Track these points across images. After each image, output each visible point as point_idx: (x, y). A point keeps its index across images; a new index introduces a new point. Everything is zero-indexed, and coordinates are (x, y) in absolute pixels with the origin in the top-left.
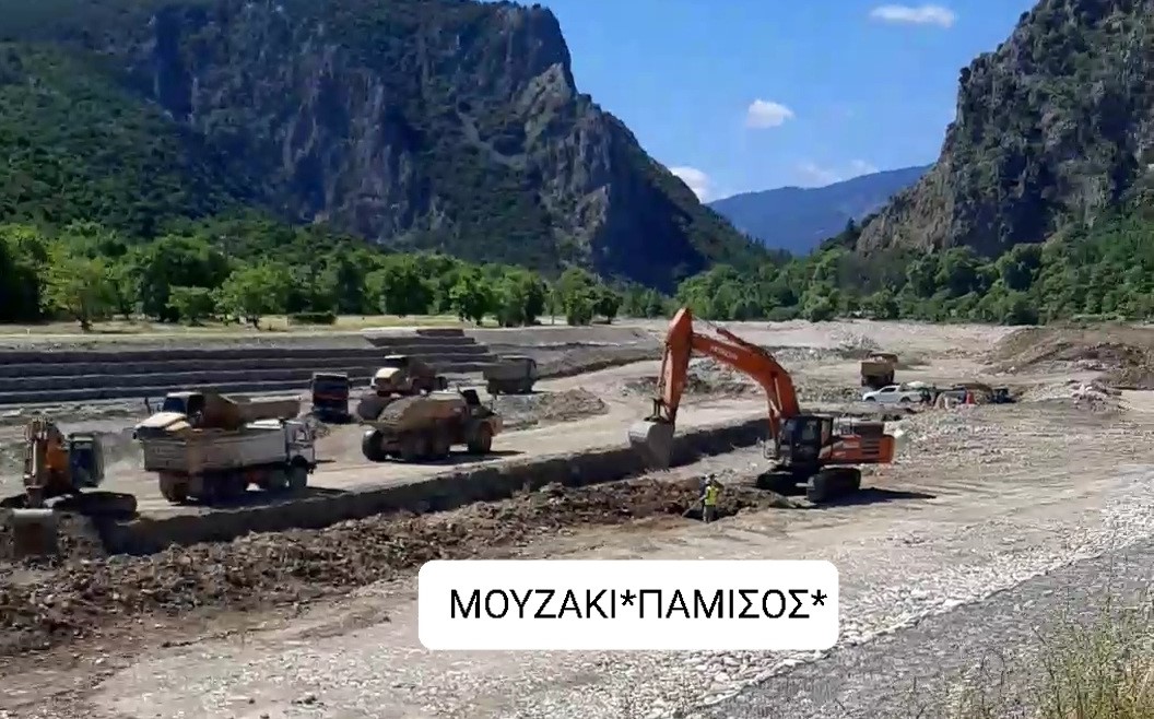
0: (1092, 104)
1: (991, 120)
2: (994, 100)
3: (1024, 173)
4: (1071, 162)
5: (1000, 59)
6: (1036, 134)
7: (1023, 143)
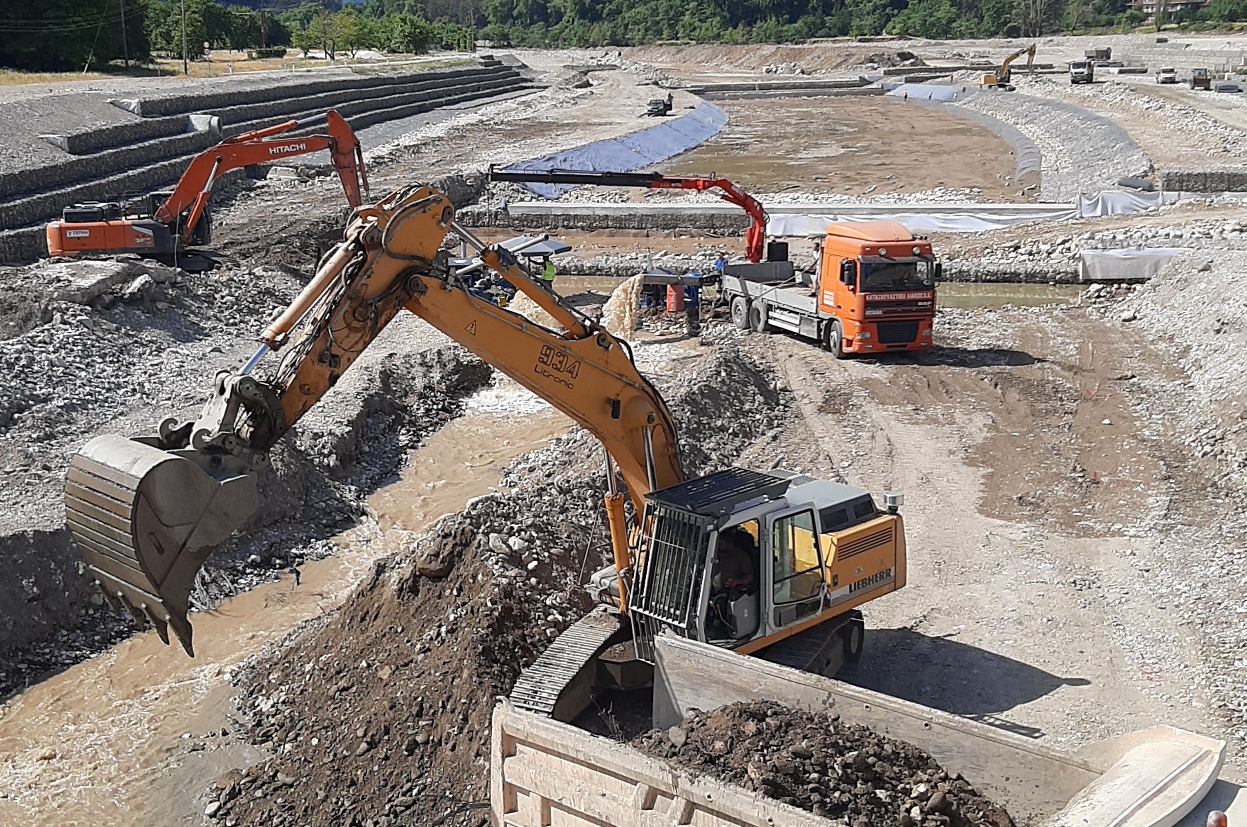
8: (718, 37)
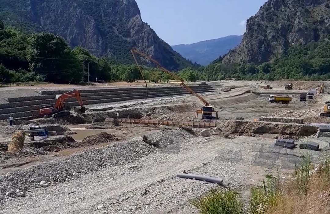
0: (279, 29)
1: (255, 32)
2: (256, 27)
3: (264, 45)
4: (274, 42)
5: (256, 17)
6: (266, 36)
7: (263, 38)
8: (300, 78)
